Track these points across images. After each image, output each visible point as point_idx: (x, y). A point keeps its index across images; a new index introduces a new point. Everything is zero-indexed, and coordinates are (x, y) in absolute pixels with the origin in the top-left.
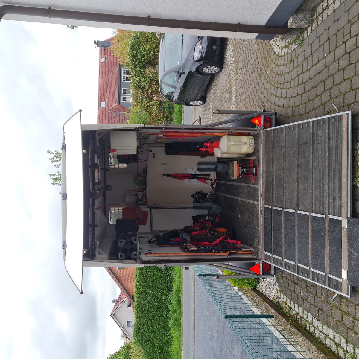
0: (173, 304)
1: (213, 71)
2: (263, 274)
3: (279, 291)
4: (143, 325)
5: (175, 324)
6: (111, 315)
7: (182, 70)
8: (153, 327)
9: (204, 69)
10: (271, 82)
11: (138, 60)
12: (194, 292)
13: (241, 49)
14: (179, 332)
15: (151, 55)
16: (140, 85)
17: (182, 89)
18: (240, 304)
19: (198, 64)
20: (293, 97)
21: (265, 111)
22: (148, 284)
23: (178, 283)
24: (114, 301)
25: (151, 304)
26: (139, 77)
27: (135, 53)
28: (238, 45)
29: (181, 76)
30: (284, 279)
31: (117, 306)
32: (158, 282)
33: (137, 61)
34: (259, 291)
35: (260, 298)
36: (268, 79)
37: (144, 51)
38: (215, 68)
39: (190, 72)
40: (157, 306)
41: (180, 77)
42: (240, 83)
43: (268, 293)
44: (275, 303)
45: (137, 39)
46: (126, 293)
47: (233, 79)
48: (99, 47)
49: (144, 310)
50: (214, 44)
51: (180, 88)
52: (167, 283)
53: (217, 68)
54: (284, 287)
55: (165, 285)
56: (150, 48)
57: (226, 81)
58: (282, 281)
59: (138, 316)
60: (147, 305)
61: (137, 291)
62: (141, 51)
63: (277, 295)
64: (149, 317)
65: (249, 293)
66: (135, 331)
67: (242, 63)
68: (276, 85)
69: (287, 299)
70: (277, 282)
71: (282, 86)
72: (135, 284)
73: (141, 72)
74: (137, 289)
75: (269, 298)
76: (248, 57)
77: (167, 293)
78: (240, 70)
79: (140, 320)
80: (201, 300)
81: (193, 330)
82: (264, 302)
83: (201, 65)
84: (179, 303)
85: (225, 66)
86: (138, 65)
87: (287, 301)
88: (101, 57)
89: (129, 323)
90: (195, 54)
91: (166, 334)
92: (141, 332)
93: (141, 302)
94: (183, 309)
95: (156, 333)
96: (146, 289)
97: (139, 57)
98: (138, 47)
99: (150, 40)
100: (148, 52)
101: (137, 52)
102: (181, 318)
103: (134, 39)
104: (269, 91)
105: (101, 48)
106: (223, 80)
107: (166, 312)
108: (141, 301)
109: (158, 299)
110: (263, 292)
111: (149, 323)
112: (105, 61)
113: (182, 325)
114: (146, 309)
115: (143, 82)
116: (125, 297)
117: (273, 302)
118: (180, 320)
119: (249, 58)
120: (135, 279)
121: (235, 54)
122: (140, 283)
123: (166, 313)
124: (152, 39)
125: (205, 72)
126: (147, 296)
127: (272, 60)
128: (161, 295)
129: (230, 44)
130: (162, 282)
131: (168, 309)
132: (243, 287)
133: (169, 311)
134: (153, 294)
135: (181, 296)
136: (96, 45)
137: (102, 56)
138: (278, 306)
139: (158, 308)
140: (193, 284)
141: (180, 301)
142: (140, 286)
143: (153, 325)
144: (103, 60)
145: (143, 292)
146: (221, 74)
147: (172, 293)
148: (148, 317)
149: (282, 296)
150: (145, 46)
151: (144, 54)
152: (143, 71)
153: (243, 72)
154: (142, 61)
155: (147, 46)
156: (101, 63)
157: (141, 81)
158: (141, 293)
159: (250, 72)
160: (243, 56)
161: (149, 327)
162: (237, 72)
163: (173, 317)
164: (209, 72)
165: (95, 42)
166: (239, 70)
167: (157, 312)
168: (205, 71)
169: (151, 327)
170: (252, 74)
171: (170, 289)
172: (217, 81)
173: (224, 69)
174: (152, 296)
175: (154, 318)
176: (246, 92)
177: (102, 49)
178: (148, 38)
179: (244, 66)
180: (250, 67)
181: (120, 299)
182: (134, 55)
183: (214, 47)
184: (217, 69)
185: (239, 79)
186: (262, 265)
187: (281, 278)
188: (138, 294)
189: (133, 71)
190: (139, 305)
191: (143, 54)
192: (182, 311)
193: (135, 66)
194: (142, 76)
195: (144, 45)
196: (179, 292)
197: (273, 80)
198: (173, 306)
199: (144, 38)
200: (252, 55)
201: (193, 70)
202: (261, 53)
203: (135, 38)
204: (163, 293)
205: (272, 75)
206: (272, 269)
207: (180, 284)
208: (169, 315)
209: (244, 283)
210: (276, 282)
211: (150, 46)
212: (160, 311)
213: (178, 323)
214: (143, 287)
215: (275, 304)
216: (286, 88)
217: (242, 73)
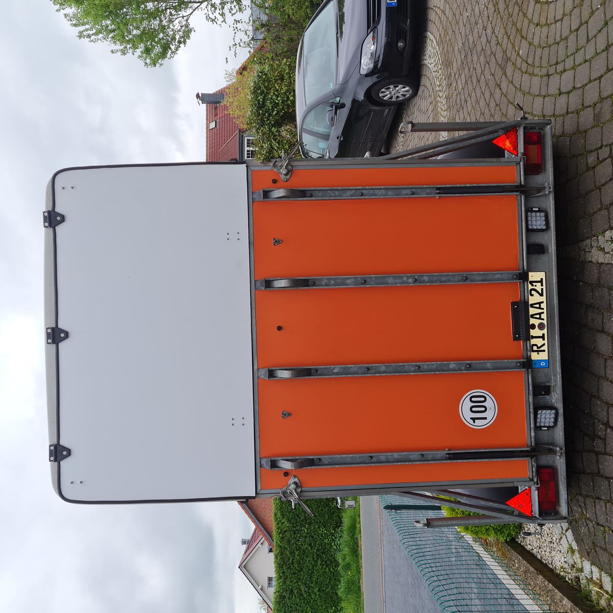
0: (344, 552)
1: (399, 95)
2: (540, 515)
3: (576, 553)
4: (292, 592)
5: (349, 590)
6: (239, 567)
7: (338, 99)
8: (310, 595)
9: (383, 92)
10: (530, 70)
11: (266, 112)
12: (382, 533)
13: (457, 32)
14: (357, 606)
15: (289, 102)
16: (271, 156)
17: (342, 139)
18: (478, 572)
19: (369, 82)
20: (595, 80)
21: (524, 118)
22: (298, 516)
23: (352, 513)
24: (244, 542)
25: (304, 551)
26: (269, 143)
27: (261, 100)
28: (450, 27)
29: (338, 111)
30: (591, 525)
31: (249, 551)
32: (315, 510)
33: (265, 114)
34: (523, 547)
35: (528, 565)
36: (524, 66)
37: (277, 96)
38: (404, 87)
39: (354, 101)
40: (315, 556)
41: (336, 113)
42: (456, 101)
43: (547, 554)
44: (567, 579)
45: (264, 76)
46: (262, 528)
47: (442, 100)
48: (205, 105)
49: (292, 563)
50: (400, 38)
51: (338, 138)
52: (332, 512)
53: (407, 88)
54: (591, 545)
55: (328, 517)
56: (288, 91)
57: (427, 110)
58: (583, 530)
59: (281, 574)
60: (297, 553)
61: (278, 528)
62: (272, 96)
63: (571, 562)
64: (302, 577)
65: (500, 550)
66: (276, 602)
67: (459, 60)
68: (544, 71)
69: (601, 576)
70: (570, 530)
71: (560, 68)
72: (273, 515)
73: (273, 133)
74: (278, 523)
75: (551, 567)
76: (471, 42)
77: (333, 532)
78: (455, 76)
79: (284, 583)
80: (395, 549)
81: (382, 606)
82: (541, 577)
83: (375, 84)
84: (355, 551)
85: (424, 81)
86: (267, 121)
87: (601, 579)
88: (208, 121)
89: (272, 581)
90: (362, 61)
91: (334, 608)
92: (288, 605)
93: (286, 548)
94: (364, 562)
95: (315, 606)
96: (293, 524)
97: (269, 107)
98: (266, 91)
99: (286, 77)
100: (284, 97)
101: (264, 99)
102: (360, 579)
103: (258, 76)
104: (527, 91)
105: (208, 105)
106: (420, 111)
107: (332, 566)
108: (286, 546)
109: (317, 543)
110: (535, 551)
111: (302, 587)
112: (216, 126)
113: (362, 592)
114: (294, 561)
115: (277, 151)
116: (261, 536)
117: (563, 578)
118: (359, 583)
119: (474, 42)
120: (273, 506)
121: (444, 48)
122: (282, 512)
123: (333, 569)
124: (290, 74)
125: (384, 99)
126: (296, 537)
127: (530, 21)
128: (322, 536)
129: (432, 34)
130: (322, 510)
131: (335, 561)
132: (485, 537)
133: (337, 565)
134: (307, 533)
135: (359, 538)
136: (200, 102)
137: (211, 118)
138: (576, 590)
139: (318, 559)
140: (378, 516)
141: (358, 546)
142: (283, 517)
143: (309, 591)
144: (212, 125)
145: (289, 530)
146: (417, 100)
147: (342, 531)
148: (299, 577)
149: (587, 566)
150: (279, 87)
151: (277, 101)
152: (277, 131)
153: (463, 76)
154: (274, 113)
155: (283, 87)
156: (209, 131)
157: (274, 149)
158: (285, 532)
159: (479, 70)
160: (460, 45)
161: (302, 595)
162: (450, 82)
163: (346, 577)
164: (391, 98)
165: (198, 96)
166: (453, 77)
167: (316, 566)
168: (384, 97)
169: (305, 596)
170: (483, 72)
171: (339, 524)
172: (409, 117)
173: (421, 88)
174: (306, 537)
175: (311, 577)
176: (470, 115)
177: (211, 107)
178: (282, 73)
179: (465, 62)
180: (479, 58)
181: (254, 538)
182: (259, 103)
183: (400, 44)
184: (407, 91)
185: (455, 94)
186: (537, 492)
187: (580, 522)
188: (280, 533)
189: (258, 133)
190: (282, 555)
191: (275, 102)
192: (362, 566)
193: (262, 124)
194: (275, 140)
195: (276, 85)
196: (354, 529)
197: (537, 63)
198: (344, 555)
199: (276, 74)
200: (480, 31)
201: (361, 97)
202: (502, 19)
203: (260, 74)
204: (325, 532)
205: (533, 53)
206: (561, 501)
207: (356, 514)
208: (338, 574)
209: (487, 530)
210: (567, 530)
211: (287, 86)
212: (321, 564)
213: (355, 588)
214: (289, 521)
215: (567, 581)
216: (573, 68)
217: (459, 79)
